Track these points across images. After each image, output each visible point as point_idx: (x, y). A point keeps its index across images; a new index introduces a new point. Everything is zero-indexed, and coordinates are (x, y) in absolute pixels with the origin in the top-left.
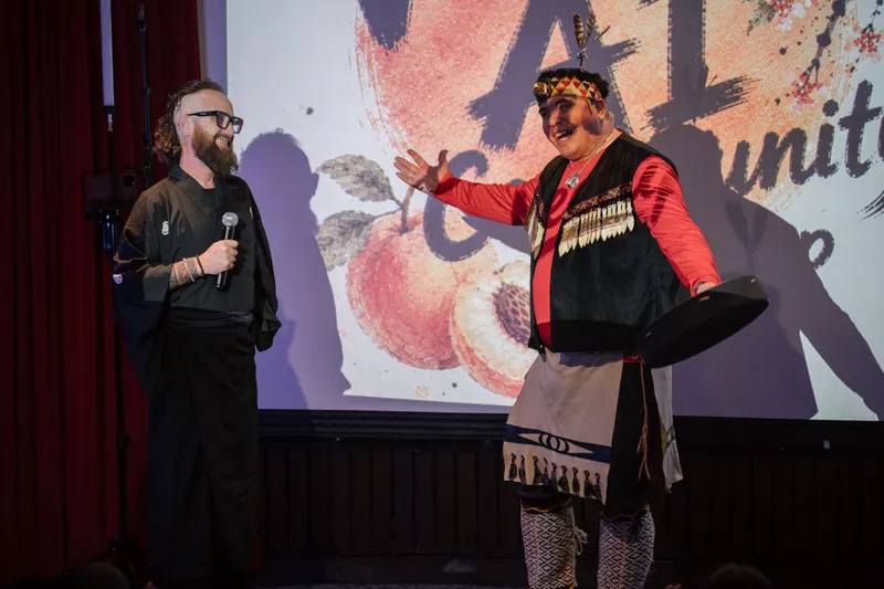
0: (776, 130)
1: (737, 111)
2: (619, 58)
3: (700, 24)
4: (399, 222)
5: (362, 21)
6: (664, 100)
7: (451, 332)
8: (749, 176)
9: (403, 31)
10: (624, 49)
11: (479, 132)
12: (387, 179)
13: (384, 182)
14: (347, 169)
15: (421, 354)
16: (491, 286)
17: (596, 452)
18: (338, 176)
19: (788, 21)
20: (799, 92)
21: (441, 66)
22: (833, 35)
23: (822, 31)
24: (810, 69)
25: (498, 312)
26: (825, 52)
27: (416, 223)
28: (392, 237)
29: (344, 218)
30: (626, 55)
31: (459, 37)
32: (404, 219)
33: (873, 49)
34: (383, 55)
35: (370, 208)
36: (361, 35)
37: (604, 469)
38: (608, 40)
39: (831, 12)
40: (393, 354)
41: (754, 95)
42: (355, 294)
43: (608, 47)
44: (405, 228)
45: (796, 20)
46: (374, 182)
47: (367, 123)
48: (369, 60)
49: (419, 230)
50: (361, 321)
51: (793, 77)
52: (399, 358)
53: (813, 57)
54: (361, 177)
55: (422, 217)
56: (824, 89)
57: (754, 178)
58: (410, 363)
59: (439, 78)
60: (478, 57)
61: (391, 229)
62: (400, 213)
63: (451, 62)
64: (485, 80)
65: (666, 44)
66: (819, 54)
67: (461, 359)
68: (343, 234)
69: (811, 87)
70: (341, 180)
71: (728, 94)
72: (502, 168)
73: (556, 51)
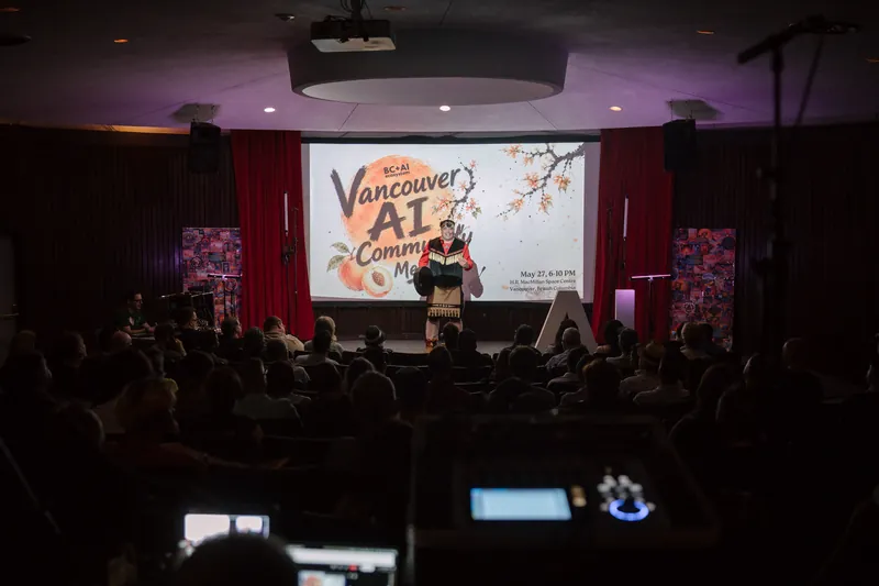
1: (429, 232)
2: (402, 221)
4: (350, 257)
5: (342, 211)
6: (413, 230)
7: (362, 283)
9: (352, 214)
10: (403, 218)
11: (369, 237)
12: (348, 248)
14: (338, 246)
15: (355, 288)
16: (372, 272)
17: (456, 306)
21: (361, 222)
23: (449, 215)
25: (373, 278)
27: (354, 258)
28: (348, 261)
29: (337, 257)
30: (404, 220)
31: (365, 216)
32: (352, 257)
34: (347, 219)
35: (344, 254)
36: (342, 215)
37: (458, 310)
38: (400, 216)
40: (348, 287)
42: (340, 274)
43: (400, 218)
44: (352, 259)
47: (343, 235)
48: (344, 220)
52: (349, 289)
54: (342, 247)
55: (356, 256)
58: (352, 290)
59: (360, 225)
60: (370, 220)
61: (349, 259)
62: (351, 255)
63: (363, 221)
64: (371, 225)
65: (413, 217)
67: (364, 289)
68: (337, 260)
70: (337, 248)
71: (427, 229)
72: (375, 245)
73: (388, 219)
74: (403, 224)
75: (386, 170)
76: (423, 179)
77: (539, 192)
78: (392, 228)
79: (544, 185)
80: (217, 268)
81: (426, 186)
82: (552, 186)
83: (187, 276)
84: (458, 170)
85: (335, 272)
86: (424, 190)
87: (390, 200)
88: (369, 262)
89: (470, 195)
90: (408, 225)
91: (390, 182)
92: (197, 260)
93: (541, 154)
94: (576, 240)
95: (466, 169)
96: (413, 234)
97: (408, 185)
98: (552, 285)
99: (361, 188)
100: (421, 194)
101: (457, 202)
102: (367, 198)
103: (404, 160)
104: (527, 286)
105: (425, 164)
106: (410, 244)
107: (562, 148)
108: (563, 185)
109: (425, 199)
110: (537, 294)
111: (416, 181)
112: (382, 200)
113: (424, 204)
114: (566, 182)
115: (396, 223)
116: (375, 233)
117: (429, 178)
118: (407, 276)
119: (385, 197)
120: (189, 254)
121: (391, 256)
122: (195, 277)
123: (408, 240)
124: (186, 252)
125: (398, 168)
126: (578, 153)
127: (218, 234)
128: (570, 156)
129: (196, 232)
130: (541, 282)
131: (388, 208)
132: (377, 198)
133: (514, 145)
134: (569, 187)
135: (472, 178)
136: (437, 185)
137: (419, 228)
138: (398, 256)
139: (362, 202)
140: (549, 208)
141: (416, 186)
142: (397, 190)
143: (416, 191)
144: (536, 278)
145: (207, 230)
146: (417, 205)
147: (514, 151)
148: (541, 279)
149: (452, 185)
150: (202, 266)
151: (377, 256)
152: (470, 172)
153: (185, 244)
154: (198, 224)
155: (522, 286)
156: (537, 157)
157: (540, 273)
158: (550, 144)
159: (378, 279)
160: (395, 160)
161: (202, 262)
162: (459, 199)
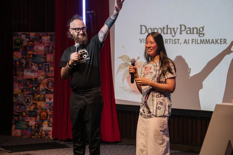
80: (40, 69)
83: (16, 75)
92: (24, 61)
120: (17, 55)
122: (23, 75)
124: (15, 53)
127: (40, 38)
129: (23, 37)
145: (32, 35)
150: (28, 66)
153: (14, 47)
154: (26, 29)
161: (27, 63)
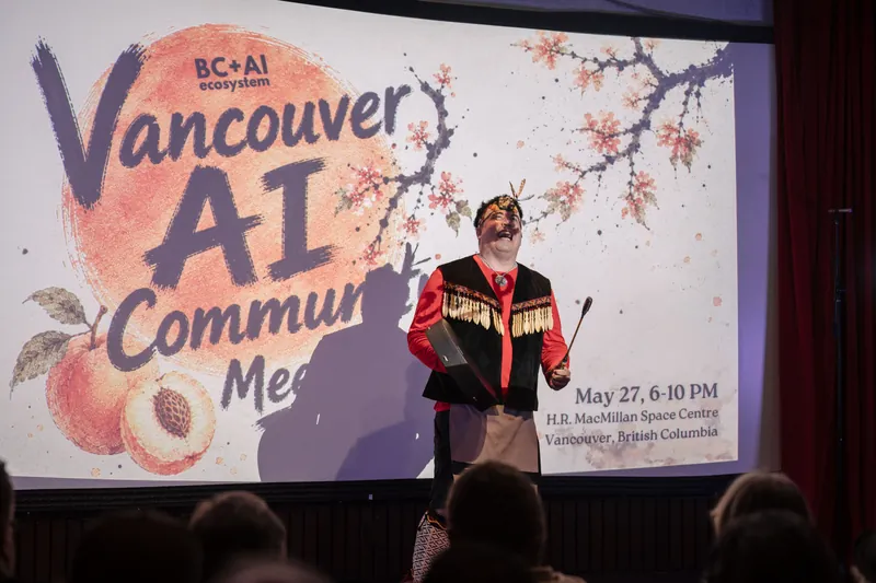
0: (352, 282)
1: (328, 268)
2: (250, 227)
3: (304, 207)
4: (89, 340)
5: (68, 185)
6: (280, 259)
7: (121, 426)
8: (334, 313)
9: (98, 196)
10: (253, 221)
11: (151, 275)
12: (82, 307)
13: (79, 310)
14: (52, 299)
15: (98, 443)
16: (154, 389)
18: (45, 304)
19: (361, 209)
20: (367, 257)
21: (124, 224)
22: (390, 221)
23: (383, 217)
24: (375, 242)
25: (157, 410)
26: (384, 231)
27: (101, 342)
28: (82, 352)
29: (47, 337)
30: (254, 226)
31: (139, 204)
32: (93, 339)
33: (415, 231)
34: (83, 213)
35: (69, 329)
36: (67, 196)
38: (242, 214)
39: (388, 206)
40: (77, 444)
41: (340, 257)
42: (52, 397)
43: (242, 219)
44: (93, 346)
45: (365, 208)
46: (72, 310)
47: (69, 264)
48: (72, 216)
49: (104, 347)
50: (55, 418)
51: (364, 246)
52: (81, 446)
53: (377, 233)
54: (62, 305)
55: (106, 338)
56: (384, 256)
57: (337, 314)
58: (89, 450)
59: (124, 233)
60: (152, 219)
61: (83, 346)
62: (90, 334)
63: (133, 222)
64: (156, 237)
65: (281, 220)
66: (381, 232)
67: (126, 446)
68: (46, 349)
69: (375, 254)
70: (47, 307)
71: (322, 256)
72: (166, 302)
73: (207, 219)
74: (251, 238)
75: (200, 65)
76: (309, 107)
77: (622, 165)
78: (218, 250)
79: (634, 147)
81: (318, 127)
82: (654, 155)
84: (405, 90)
85: (37, 389)
86: (312, 139)
87: (213, 159)
88: (145, 356)
89: (439, 165)
90: (265, 243)
91: (214, 103)
93: (621, 65)
94: (718, 301)
95: (425, 87)
96: (280, 271)
97: (266, 121)
98: (657, 426)
99: (128, 113)
100: (303, 152)
101: (405, 182)
102: (144, 148)
103: (252, 41)
104: (591, 429)
105: (314, 61)
106: (273, 303)
107: (676, 54)
108: (681, 150)
109: (316, 166)
110: (617, 453)
111: (290, 109)
112: (189, 160)
113: (314, 181)
114: (689, 143)
115: (232, 232)
116: (167, 263)
117: (324, 105)
118: (259, 405)
119: (201, 151)
121: (215, 339)
123: (265, 290)
125: (235, 66)
126: (717, 68)
128: (696, 76)
130: (629, 419)
131: (208, 185)
132: (175, 150)
133: (550, 35)
134: (700, 156)
135: (443, 114)
136: (347, 127)
137: (298, 256)
138: (236, 338)
139: (129, 159)
140: (649, 210)
141: (289, 126)
142: (237, 131)
143: (290, 140)
144: (615, 407)
146: (291, 181)
147: (551, 52)
148: (629, 409)
149: (390, 130)
151: (171, 339)
152: (438, 99)
155: (578, 430)
156: (611, 71)
157: (630, 391)
158: (643, 41)
159: (171, 415)
160: (226, 40)
162: (408, 173)
